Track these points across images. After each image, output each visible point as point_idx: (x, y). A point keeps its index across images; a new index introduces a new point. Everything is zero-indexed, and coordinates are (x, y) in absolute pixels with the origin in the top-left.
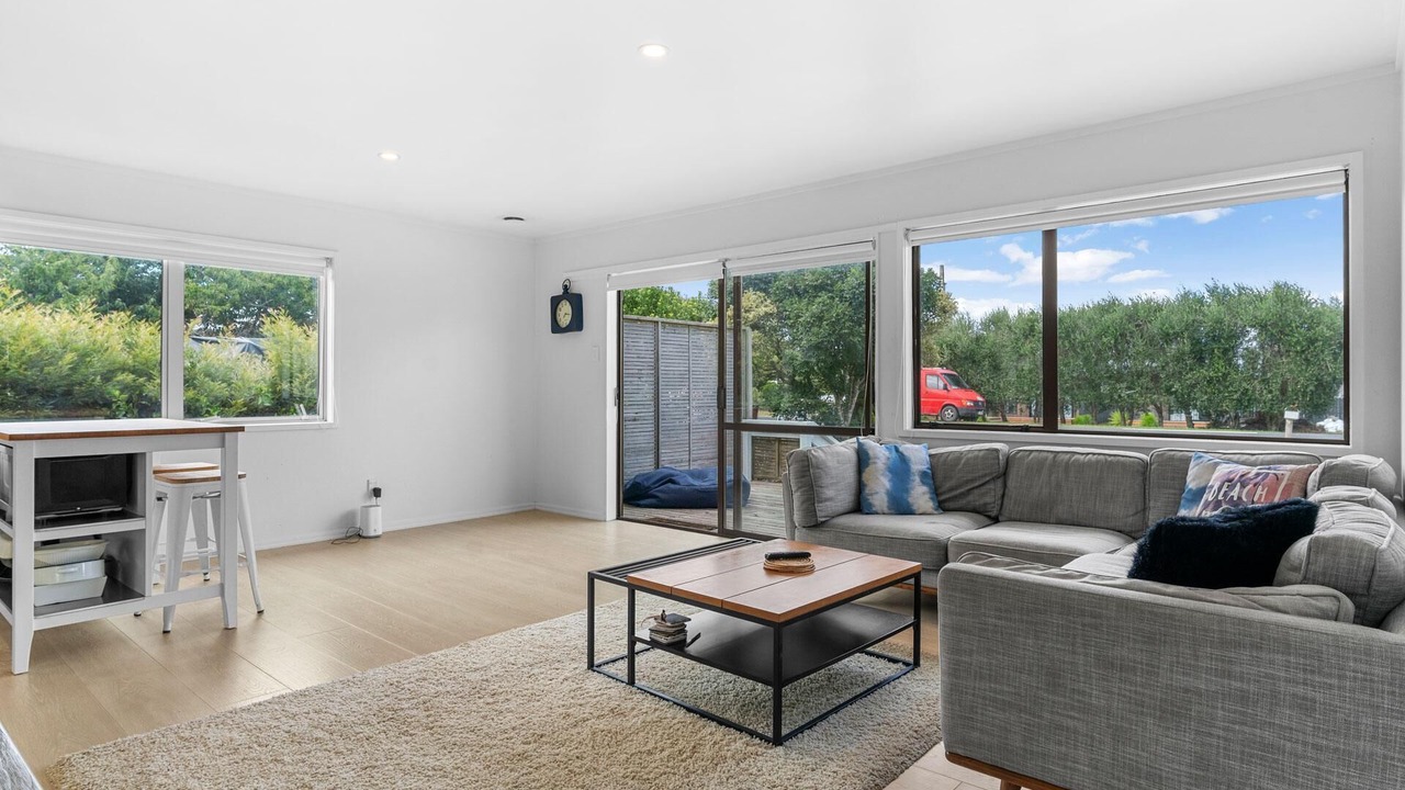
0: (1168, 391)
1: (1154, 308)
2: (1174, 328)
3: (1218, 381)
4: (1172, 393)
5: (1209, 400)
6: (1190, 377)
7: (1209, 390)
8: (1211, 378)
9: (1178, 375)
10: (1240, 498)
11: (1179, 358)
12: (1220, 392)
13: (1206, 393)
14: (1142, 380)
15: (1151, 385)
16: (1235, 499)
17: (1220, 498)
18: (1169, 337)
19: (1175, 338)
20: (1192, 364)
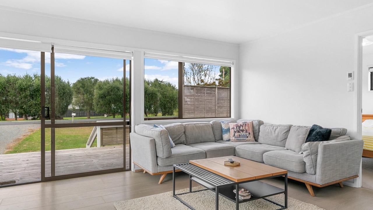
0: (21, 108)
1: (16, 79)
2: (24, 87)
3: (38, 105)
4: (22, 109)
5: (35, 110)
6: (29, 104)
7: (35, 107)
8: (36, 104)
9: (25, 103)
10: (243, 129)
11: (26, 97)
12: (39, 108)
13: (34, 108)
14: (12, 104)
15: (15, 106)
16: (242, 130)
17: (238, 130)
18: (22, 89)
19: (24, 90)
20: (30, 99)
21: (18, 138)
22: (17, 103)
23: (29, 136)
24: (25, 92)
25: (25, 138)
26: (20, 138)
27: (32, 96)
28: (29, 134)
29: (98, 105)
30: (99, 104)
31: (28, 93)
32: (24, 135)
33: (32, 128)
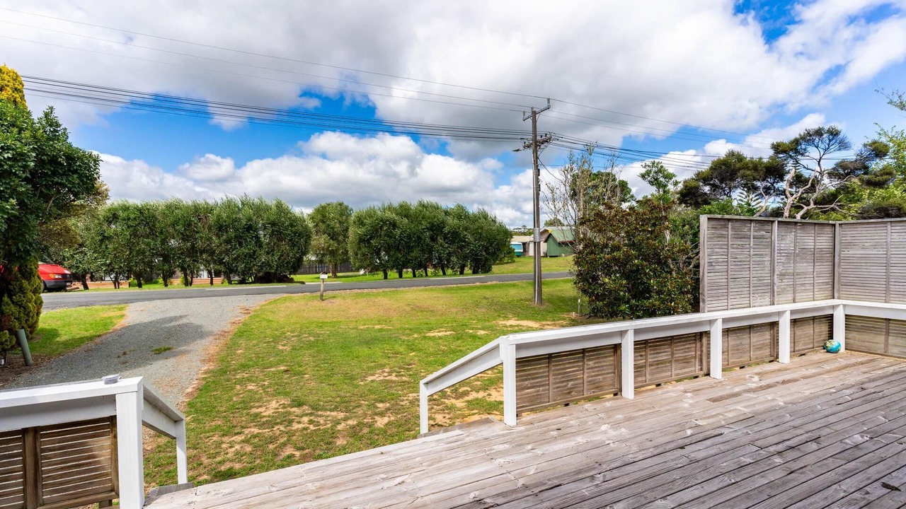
0: (221, 262)
1: (209, 210)
2: (225, 222)
5: (245, 266)
6: (234, 254)
9: (227, 252)
11: (228, 241)
12: (251, 262)
18: (221, 228)
19: (226, 228)
20: (235, 245)
21: (222, 331)
22: (212, 253)
23: (245, 324)
24: (227, 232)
25: (234, 329)
26: (227, 330)
27: (239, 240)
28: (243, 318)
29: (357, 255)
30: (359, 252)
31: (231, 233)
32: (234, 321)
33: (246, 305)
